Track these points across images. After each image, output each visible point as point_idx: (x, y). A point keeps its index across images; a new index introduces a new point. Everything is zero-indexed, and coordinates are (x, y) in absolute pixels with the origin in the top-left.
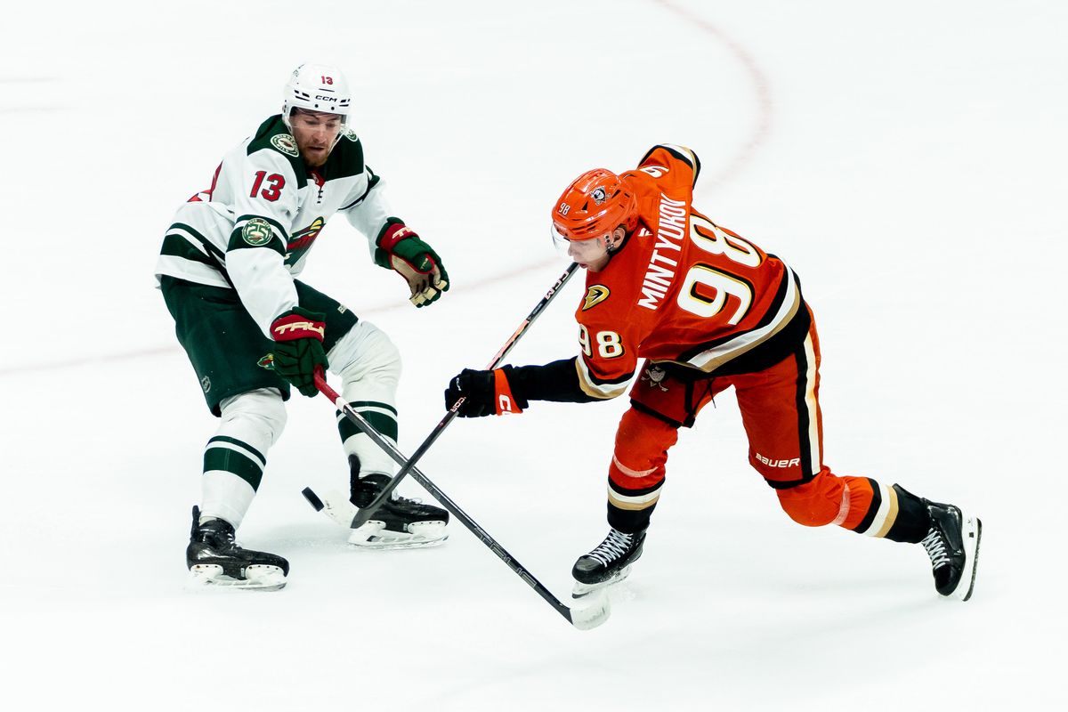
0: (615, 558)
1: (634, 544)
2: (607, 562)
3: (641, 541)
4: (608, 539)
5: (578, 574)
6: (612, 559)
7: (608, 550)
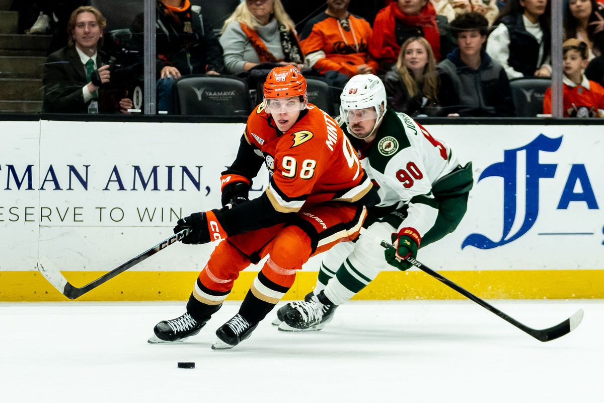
0: (182, 330)
1: (196, 326)
2: (177, 331)
3: (201, 327)
4: (183, 317)
5: (156, 330)
6: (180, 330)
7: (180, 324)
